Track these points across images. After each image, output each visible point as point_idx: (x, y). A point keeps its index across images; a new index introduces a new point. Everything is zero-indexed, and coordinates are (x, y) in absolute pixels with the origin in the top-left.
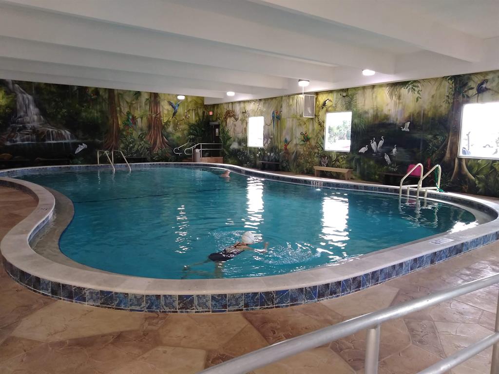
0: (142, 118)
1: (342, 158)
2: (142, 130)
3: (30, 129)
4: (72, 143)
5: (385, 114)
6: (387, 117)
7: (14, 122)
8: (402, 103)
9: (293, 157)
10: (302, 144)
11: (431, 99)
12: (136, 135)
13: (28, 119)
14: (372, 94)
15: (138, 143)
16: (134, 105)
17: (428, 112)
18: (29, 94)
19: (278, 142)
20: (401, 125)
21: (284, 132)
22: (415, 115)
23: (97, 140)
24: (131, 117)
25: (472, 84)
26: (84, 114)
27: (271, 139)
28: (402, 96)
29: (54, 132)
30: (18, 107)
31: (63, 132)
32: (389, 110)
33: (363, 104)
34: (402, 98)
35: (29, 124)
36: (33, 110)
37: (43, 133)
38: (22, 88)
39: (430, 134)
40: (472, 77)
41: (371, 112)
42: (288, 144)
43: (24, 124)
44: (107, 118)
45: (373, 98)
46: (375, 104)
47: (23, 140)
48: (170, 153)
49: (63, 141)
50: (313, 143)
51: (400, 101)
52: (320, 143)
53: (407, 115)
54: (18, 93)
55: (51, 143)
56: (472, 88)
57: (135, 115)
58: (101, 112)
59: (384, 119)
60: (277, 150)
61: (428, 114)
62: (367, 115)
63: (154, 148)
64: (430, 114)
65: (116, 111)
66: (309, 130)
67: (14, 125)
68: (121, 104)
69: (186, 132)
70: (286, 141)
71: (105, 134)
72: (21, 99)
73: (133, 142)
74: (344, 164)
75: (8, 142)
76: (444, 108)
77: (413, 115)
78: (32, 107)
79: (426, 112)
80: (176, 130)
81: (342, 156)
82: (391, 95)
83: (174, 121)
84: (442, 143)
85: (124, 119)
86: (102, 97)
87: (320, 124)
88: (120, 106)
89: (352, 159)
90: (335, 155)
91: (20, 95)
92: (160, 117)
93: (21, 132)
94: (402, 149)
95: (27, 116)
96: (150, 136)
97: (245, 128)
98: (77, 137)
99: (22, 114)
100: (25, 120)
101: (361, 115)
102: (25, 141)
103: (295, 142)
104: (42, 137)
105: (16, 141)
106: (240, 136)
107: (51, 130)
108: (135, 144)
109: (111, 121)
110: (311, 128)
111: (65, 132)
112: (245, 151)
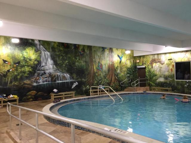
0: (105, 65)
2: (105, 72)
3: (48, 74)
4: (70, 82)
7: (39, 70)
12: (102, 75)
13: (47, 67)
15: (104, 80)
16: (102, 57)
18: (48, 52)
23: (83, 79)
24: (100, 65)
26: (77, 63)
29: (61, 76)
30: (42, 60)
31: (66, 75)
35: (47, 71)
36: (50, 62)
37: (55, 76)
38: (44, 48)
43: (45, 71)
44: (88, 65)
47: (44, 82)
48: (118, 85)
49: (65, 81)
54: (42, 51)
55: (59, 83)
57: (102, 63)
58: (86, 62)
63: (111, 83)
65: (93, 61)
67: (39, 71)
68: (95, 57)
69: (125, 72)
71: (87, 75)
72: (43, 54)
73: (101, 79)
75: (35, 83)
78: (49, 60)
80: (121, 71)
83: (120, 66)
85: (96, 66)
86: (86, 53)
88: (95, 58)
91: (43, 52)
92: (114, 64)
93: (43, 76)
95: (47, 65)
96: (109, 75)
98: (73, 78)
99: (44, 64)
100: (45, 68)
102: (45, 82)
104: (54, 79)
105: (40, 82)
106: (167, 74)
107: (59, 74)
108: (102, 81)
109: (90, 67)
111: (67, 75)
112: (172, 83)
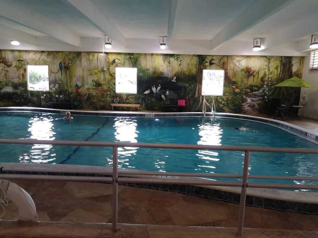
1: (131, 98)
5: (161, 72)
6: (162, 73)
8: (171, 66)
9: (86, 97)
10: (95, 89)
11: (187, 66)
14: (152, 59)
17: (186, 72)
19: (68, 86)
20: (171, 78)
21: (74, 80)
22: (179, 73)
25: (207, 60)
27: (59, 84)
28: (171, 62)
32: (163, 69)
33: (145, 64)
34: (171, 63)
39: (188, 84)
40: (207, 56)
41: (151, 70)
42: (80, 88)
45: (152, 61)
46: (154, 65)
50: (105, 88)
51: (170, 65)
52: (112, 88)
53: (174, 73)
56: (207, 62)
59: (160, 75)
60: (67, 93)
61: (186, 74)
62: (149, 71)
64: (187, 73)
66: (100, 78)
70: (77, 86)
74: (133, 101)
76: (194, 71)
77: (178, 73)
79: (185, 72)
81: (131, 96)
82: (164, 61)
84: (194, 88)
87: (111, 75)
89: (139, 98)
90: (125, 96)
94: (172, 92)
97: (23, 75)
101: (144, 71)
103: (86, 87)
106: (16, 81)
110: (102, 77)
112: (24, 94)
